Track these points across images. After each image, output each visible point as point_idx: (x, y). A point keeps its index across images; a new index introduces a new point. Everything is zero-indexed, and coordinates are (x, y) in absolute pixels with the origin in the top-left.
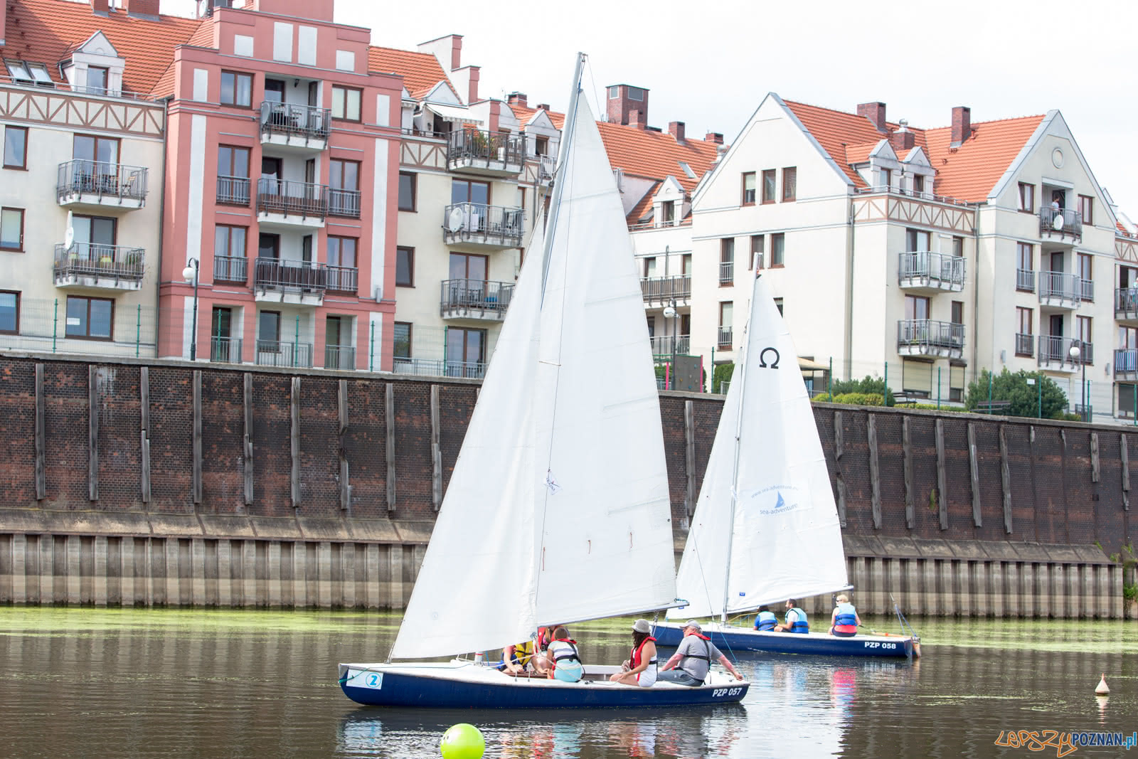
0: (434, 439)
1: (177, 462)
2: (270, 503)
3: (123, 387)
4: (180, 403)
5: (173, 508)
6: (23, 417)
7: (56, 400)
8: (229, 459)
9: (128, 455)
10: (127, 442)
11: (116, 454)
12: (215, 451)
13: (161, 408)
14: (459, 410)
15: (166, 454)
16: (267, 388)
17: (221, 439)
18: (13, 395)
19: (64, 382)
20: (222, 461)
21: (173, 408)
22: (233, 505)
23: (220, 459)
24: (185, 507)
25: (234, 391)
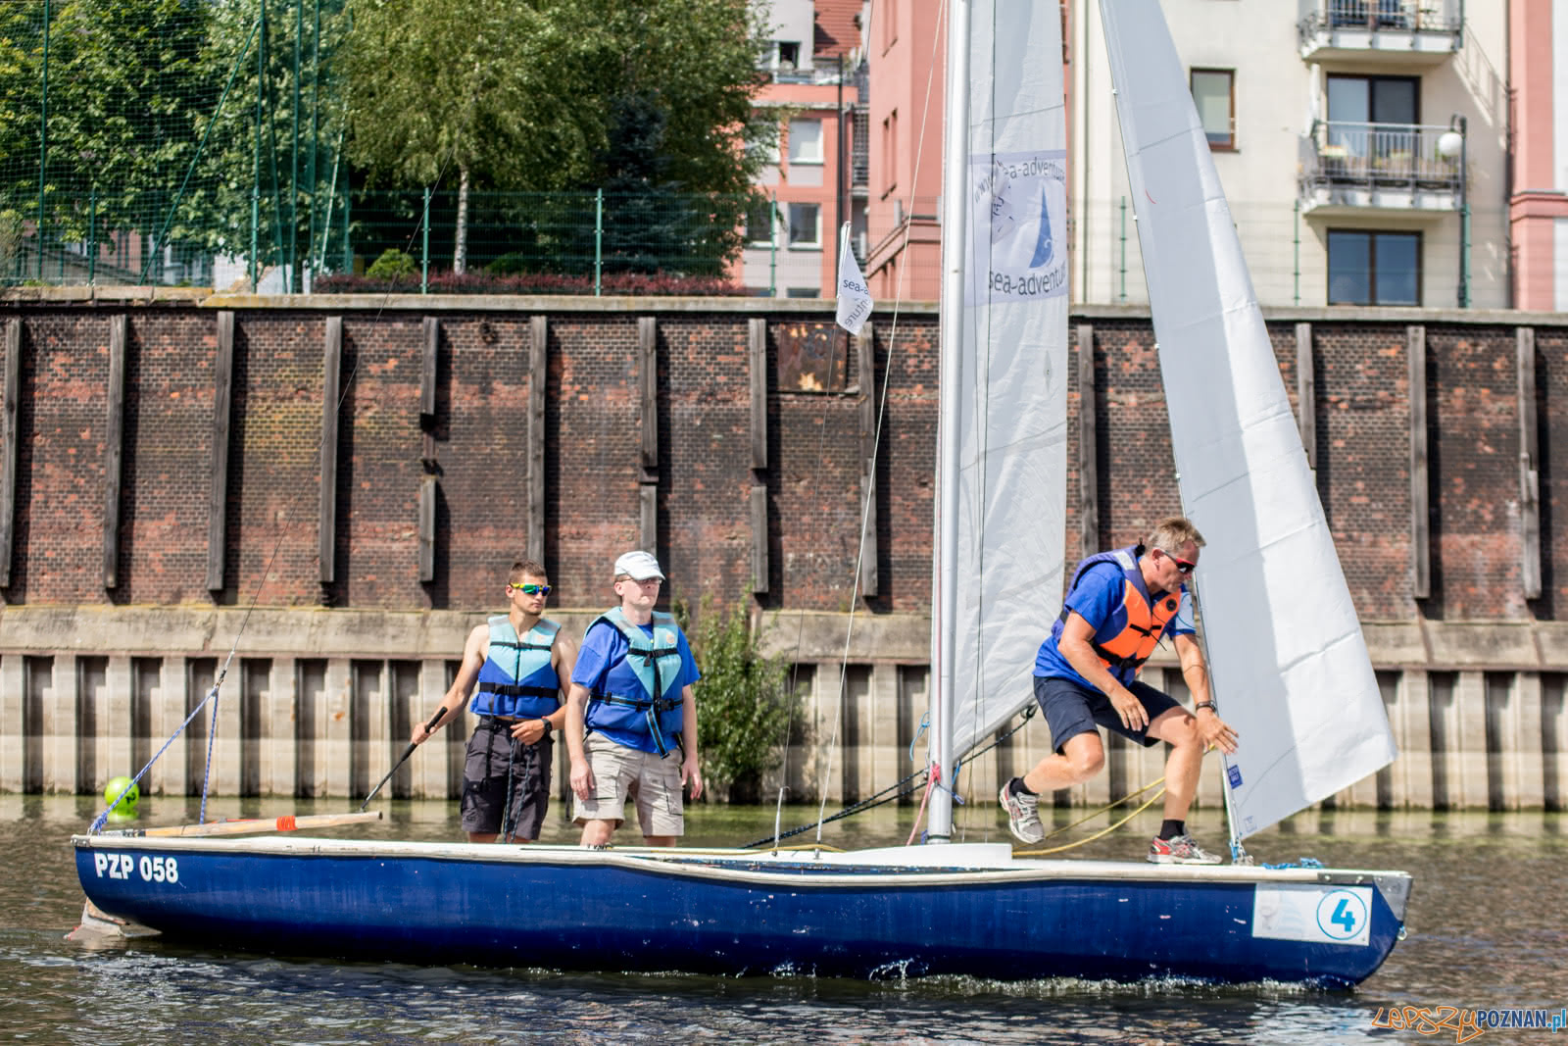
1: (1378, 516)
4: (1382, 394)
5: (1372, 610)
7: (1122, 398)
8: (1490, 507)
12: (1459, 491)
13: (1343, 406)
15: (1355, 500)
17: (1471, 466)
19: (1137, 360)
20: (1475, 512)
21: (1369, 406)
22: (1500, 600)
23: (1471, 507)
24: (1398, 607)
25: (1497, 366)
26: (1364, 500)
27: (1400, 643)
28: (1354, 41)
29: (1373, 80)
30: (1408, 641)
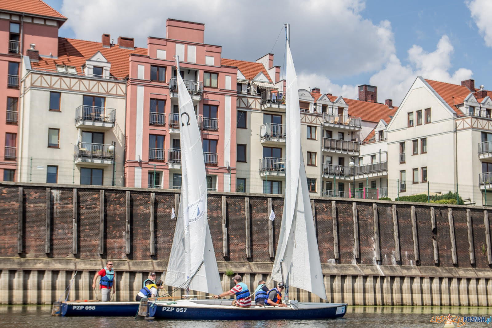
0: (223, 222)
1: (92, 235)
2: (139, 254)
3: (65, 199)
4: (93, 206)
5: (89, 257)
6: (12, 213)
7: (29, 205)
8: (119, 233)
9: (67, 231)
10: (66, 225)
11: (60, 231)
12: (111, 229)
13: (84, 208)
14: (237, 208)
15: (86, 231)
16: (138, 198)
17: (114, 223)
18: (7, 203)
19: (34, 196)
20: (115, 234)
21: (90, 209)
22: (120, 255)
23: (114, 233)
24: (96, 256)
25: (121, 200)
26: (88, 231)
27: (96, 265)
28: (89, 123)
29: (93, 133)
30: (98, 264)
